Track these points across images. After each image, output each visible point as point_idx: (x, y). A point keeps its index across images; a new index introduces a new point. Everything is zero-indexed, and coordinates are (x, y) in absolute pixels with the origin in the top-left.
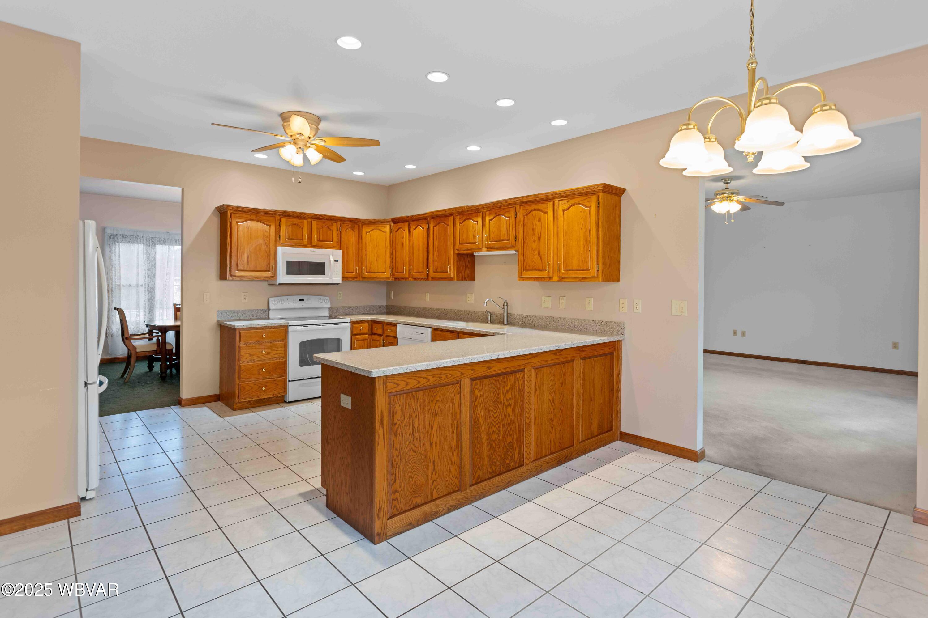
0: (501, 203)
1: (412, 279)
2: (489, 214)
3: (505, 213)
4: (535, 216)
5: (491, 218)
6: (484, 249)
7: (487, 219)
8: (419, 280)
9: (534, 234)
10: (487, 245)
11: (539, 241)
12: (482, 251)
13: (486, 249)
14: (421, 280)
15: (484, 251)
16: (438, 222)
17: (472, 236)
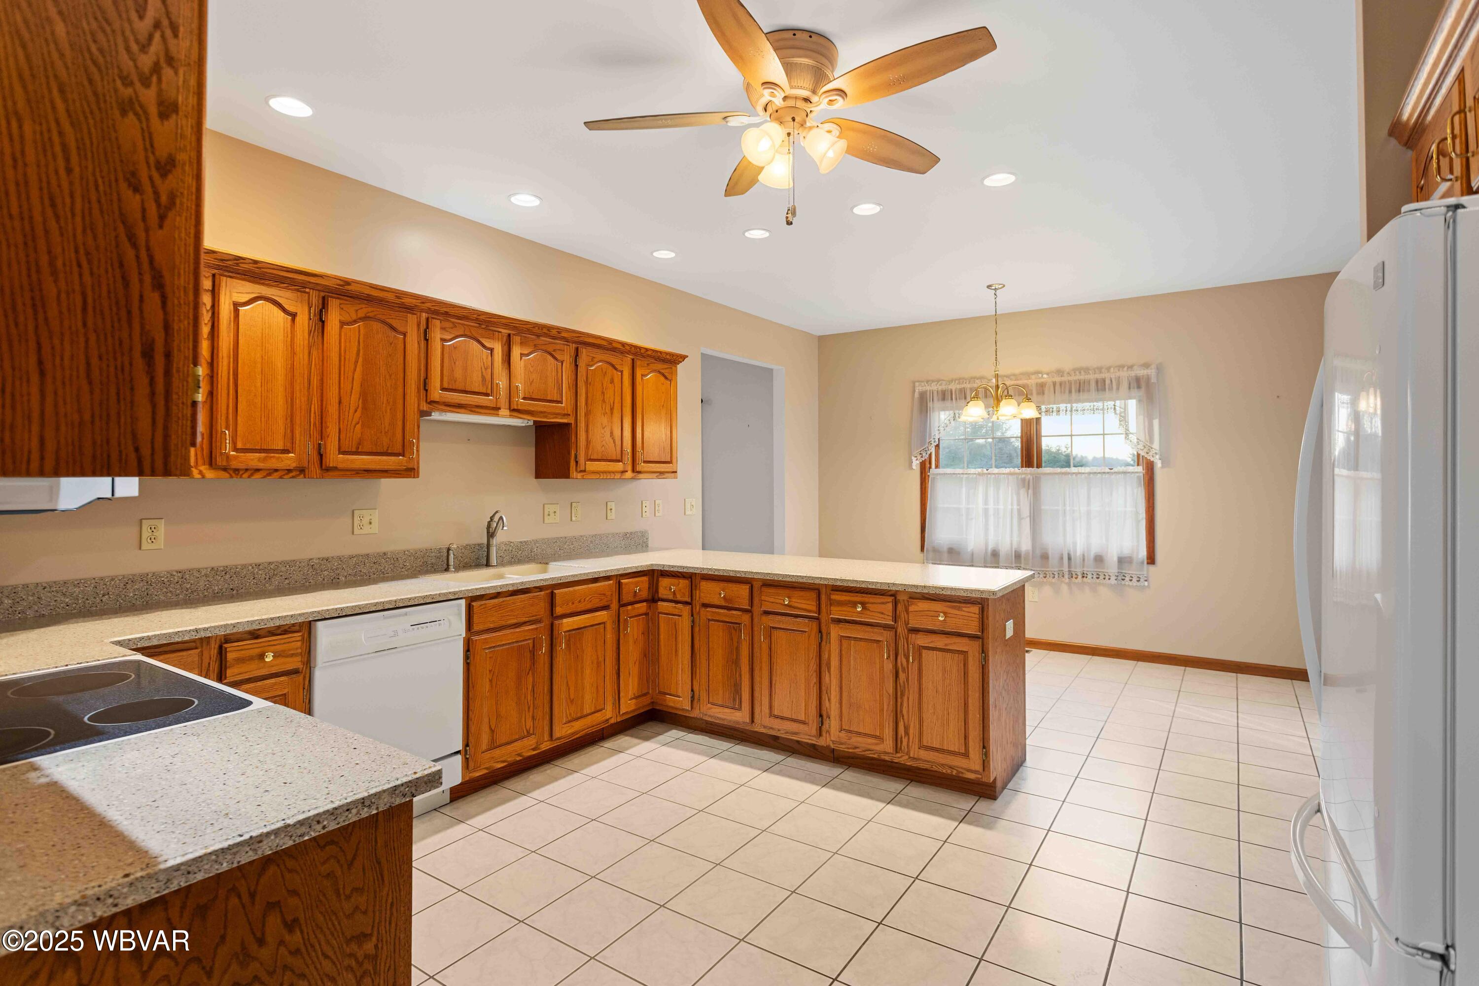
0: (548, 330)
1: (210, 474)
2: (521, 343)
3: (554, 350)
4: (606, 372)
5: (526, 352)
6: (504, 412)
7: (516, 351)
8: (258, 476)
9: (604, 401)
10: (517, 405)
11: (612, 413)
12: (498, 415)
13: (507, 412)
14: (269, 475)
15: (503, 416)
16: (361, 314)
17: (480, 379)
